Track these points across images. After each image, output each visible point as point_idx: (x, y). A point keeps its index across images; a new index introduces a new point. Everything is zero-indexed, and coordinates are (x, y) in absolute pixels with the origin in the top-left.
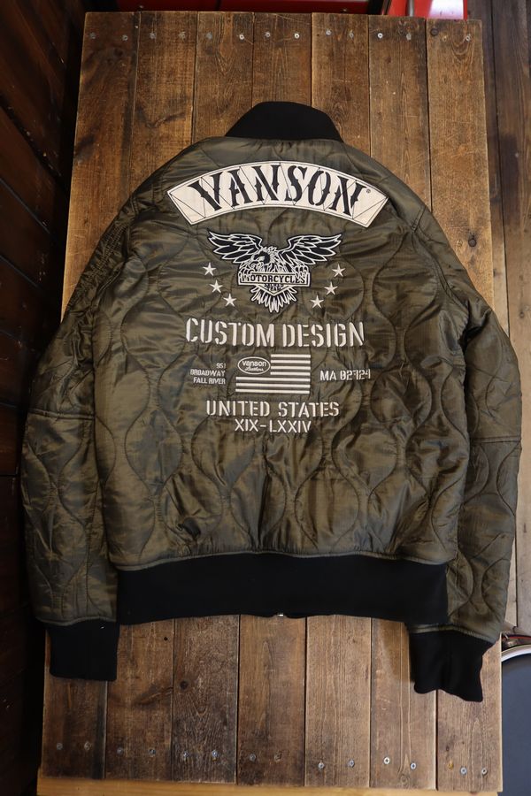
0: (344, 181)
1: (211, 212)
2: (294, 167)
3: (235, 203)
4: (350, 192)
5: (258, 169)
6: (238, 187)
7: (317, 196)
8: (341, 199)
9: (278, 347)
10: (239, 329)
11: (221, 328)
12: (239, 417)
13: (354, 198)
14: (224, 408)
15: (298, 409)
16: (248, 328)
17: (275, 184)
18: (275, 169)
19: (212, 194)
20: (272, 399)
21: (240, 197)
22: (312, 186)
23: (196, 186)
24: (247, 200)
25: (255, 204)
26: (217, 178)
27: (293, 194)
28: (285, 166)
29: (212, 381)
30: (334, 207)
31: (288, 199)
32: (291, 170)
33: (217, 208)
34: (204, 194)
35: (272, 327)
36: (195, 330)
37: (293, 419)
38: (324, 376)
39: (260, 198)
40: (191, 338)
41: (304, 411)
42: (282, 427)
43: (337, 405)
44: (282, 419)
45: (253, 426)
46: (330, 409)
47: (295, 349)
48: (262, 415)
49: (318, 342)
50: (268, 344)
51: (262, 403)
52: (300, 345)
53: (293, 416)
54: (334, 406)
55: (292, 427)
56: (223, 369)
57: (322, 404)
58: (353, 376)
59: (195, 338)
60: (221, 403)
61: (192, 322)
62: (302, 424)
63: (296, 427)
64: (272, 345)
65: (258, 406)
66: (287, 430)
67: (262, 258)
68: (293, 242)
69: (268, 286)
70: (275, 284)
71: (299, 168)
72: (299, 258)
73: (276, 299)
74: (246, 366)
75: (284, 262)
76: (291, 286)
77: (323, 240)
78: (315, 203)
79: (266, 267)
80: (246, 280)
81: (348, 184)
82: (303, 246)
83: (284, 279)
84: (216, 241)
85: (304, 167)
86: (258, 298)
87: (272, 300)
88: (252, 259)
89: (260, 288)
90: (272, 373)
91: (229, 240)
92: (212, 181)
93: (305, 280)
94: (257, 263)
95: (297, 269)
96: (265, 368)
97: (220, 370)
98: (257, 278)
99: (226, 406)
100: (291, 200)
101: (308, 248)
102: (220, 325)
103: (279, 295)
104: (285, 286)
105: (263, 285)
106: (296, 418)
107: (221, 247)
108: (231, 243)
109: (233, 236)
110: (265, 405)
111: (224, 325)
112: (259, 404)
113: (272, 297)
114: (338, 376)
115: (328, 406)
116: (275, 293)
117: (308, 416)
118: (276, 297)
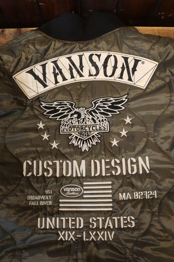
0: (126, 59)
1: (41, 90)
3: (57, 82)
4: (131, 66)
5: (69, 58)
6: (58, 71)
7: (109, 71)
8: (126, 71)
9: (89, 177)
10: (61, 165)
11: (48, 165)
12: (61, 229)
13: (134, 69)
14: (50, 223)
15: (104, 222)
16: (67, 164)
17: (81, 66)
18: (81, 57)
19: (41, 77)
21: (59, 78)
22: (105, 65)
23: (31, 72)
24: (64, 79)
25: (70, 81)
26: (44, 66)
27: (94, 72)
28: (87, 55)
29: (42, 203)
30: (121, 77)
31: (90, 75)
32: (91, 56)
33: (45, 86)
34: (37, 78)
35: (83, 162)
36: (30, 168)
37: (101, 230)
38: (122, 197)
39: (72, 77)
40: (27, 173)
41: (109, 224)
42: (92, 237)
43: (133, 218)
44: (93, 230)
45: (71, 237)
46: (128, 221)
47: (101, 178)
48: (78, 227)
49: (116, 172)
50: (82, 174)
51: (78, 218)
52: (104, 174)
53: (101, 227)
54: (131, 219)
55: (100, 236)
56: (50, 194)
57: (122, 218)
58: (144, 196)
59: (30, 174)
60: (48, 219)
61: (27, 163)
62: (107, 234)
63: (103, 236)
64: (84, 175)
65: (75, 220)
66: (97, 239)
67: (76, 116)
68: (95, 103)
69: (81, 133)
70: (85, 132)
71: (96, 55)
72: (101, 113)
73: (86, 142)
74: (66, 192)
75: (91, 117)
76: (96, 133)
77: (115, 100)
78: (109, 76)
79: (79, 121)
80: (65, 131)
81: (129, 60)
82: (102, 105)
83: (91, 129)
84: (45, 107)
85: (99, 54)
86: (74, 142)
87: (83, 143)
88: (69, 117)
89: (75, 135)
90: (84, 196)
92: (41, 69)
93: (106, 127)
94: (72, 119)
95: (99, 121)
96: (79, 192)
97: (48, 195)
98: (73, 129)
99: (52, 221)
100: (92, 75)
101: (105, 106)
102: (48, 163)
103: (88, 139)
104: (92, 132)
105: (77, 133)
106: (103, 228)
107: (48, 111)
109: (55, 103)
110: (80, 220)
111: (50, 163)
112: (76, 219)
113: (84, 141)
114: (132, 195)
115: (126, 219)
116: (85, 138)
117: (112, 227)
118: (86, 141)
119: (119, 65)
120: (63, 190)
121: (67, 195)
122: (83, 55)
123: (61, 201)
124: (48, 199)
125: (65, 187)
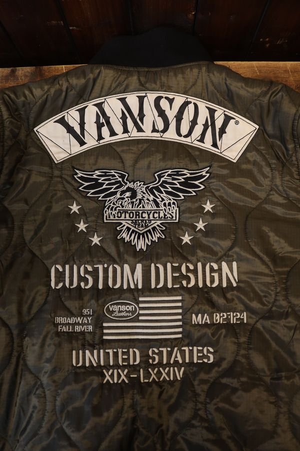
0: (212, 112)
1: (77, 149)
2: (160, 97)
3: (100, 137)
4: (219, 123)
5: (123, 101)
6: (103, 120)
7: (185, 128)
9: (147, 289)
10: (106, 271)
11: (86, 271)
12: (107, 367)
13: (223, 131)
14: (90, 358)
15: (170, 354)
16: (115, 271)
18: (141, 100)
19: (77, 129)
20: (145, 345)
21: (105, 131)
22: (179, 118)
24: (113, 133)
25: (121, 136)
26: (82, 112)
27: (160, 125)
28: (151, 97)
29: (78, 329)
30: (202, 140)
33: (82, 143)
35: (139, 267)
36: (60, 276)
37: (164, 367)
38: (197, 319)
39: (126, 130)
40: (56, 284)
41: (176, 357)
42: (153, 376)
43: (211, 350)
44: (153, 366)
45: (123, 377)
46: (203, 354)
47: (165, 291)
48: (131, 363)
49: (189, 282)
50: (136, 285)
51: (131, 350)
52: (170, 286)
53: (165, 362)
54: (208, 351)
55: (164, 375)
56: (90, 316)
57: (195, 348)
58: (228, 319)
59: (61, 285)
60: (87, 352)
61: (57, 269)
62: (174, 371)
63: (168, 374)
64: (140, 286)
65: (128, 353)
66: (159, 378)
67: (128, 194)
68: (160, 177)
69: (135, 223)
70: (142, 221)
71: (166, 98)
72: (167, 193)
73: (143, 236)
74: (113, 312)
75: (151, 198)
76: (159, 222)
78: (183, 135)
79: (133, 203)
80: (112, 217)
81: (216, 115)
82: (171, 181)
83: (151, 216)
84: (81, 178)
85: (171, 97)
87: (139, 238)
88: (118, 196)
89: (127, 225)
90: (141, 318)
91: (95, 176)
92: (77, 115)
93: (174, 215)
94: (123, 199)
95: (165, 205)
96: (133, 312)
97: (87, 316)
99: (93, 355)
100: (158, 131)
101: (175, 182)
102: (86, 269)
104: (153, 222)
105: (130, 222)
106: (168, 364)
107: (87, 184)
108: (96, 180)
110: (134, 353)
111: (90, 268)
112: (128, 352)
114: (211, 318)
115: (202, 351)
117: (181, 362)
118: (143, 234)
119: (201, 120)
120: (108, 308)
121: (114, 317)
122: (145, 96)
123: (105, 325)
124: (86, 322)
125: (111, 305)
